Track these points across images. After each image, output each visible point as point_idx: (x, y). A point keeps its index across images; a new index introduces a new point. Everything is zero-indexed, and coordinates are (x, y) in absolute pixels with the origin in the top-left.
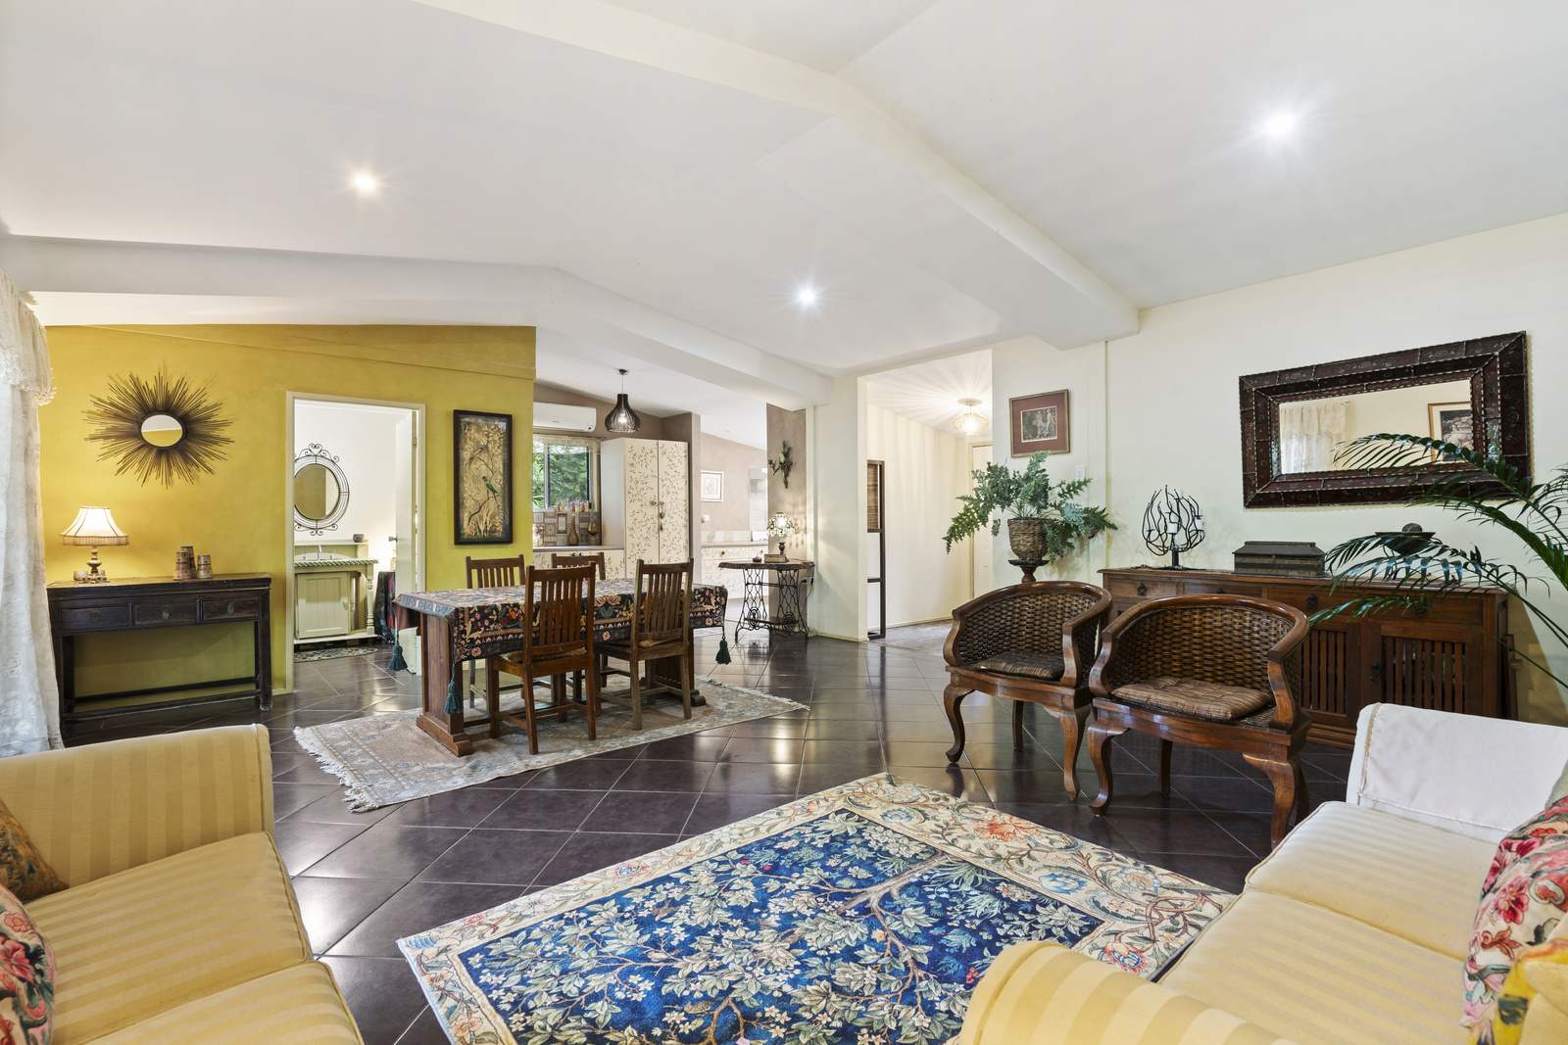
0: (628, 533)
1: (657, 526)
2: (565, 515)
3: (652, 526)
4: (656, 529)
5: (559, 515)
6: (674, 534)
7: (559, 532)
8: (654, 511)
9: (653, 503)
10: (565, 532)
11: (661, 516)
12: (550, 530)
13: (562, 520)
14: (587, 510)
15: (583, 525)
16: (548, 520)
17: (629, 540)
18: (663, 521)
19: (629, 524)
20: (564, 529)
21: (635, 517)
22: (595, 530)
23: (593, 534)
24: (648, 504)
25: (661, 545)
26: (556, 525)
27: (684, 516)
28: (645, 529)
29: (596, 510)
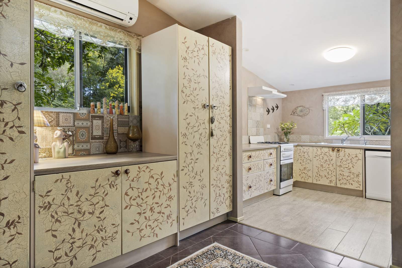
0: (181, 139)
1: (208, 131)
2: (101, 118)
3: (203, 131)
4: (207, 135)
5: (94, 117)
6: (222, 140)
7: (94, 138)
8: (204, 115)
9: (204, 106)
10: (101, 138)
11: (212, 120)
12: (82, 135)
13: (97, 123)
14: (126, 113)
15: (122, 130)
16: (79, 123)
17: (183, 149)
18: (213, 126)
19: (183, 130)
20: (100, 134)
21: (188, 121)
22: (136, 135)
23: (134, 140)
24: (200, 107)
25: (211, 153)
26: (90, 129)
27: (229, 122)
28: (197, 136)
29: (136, 112)
